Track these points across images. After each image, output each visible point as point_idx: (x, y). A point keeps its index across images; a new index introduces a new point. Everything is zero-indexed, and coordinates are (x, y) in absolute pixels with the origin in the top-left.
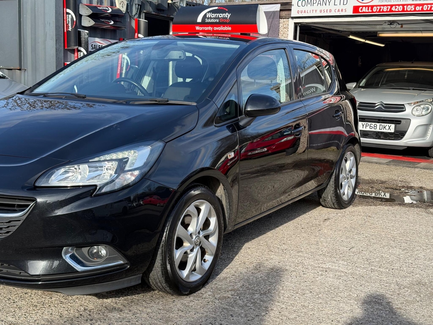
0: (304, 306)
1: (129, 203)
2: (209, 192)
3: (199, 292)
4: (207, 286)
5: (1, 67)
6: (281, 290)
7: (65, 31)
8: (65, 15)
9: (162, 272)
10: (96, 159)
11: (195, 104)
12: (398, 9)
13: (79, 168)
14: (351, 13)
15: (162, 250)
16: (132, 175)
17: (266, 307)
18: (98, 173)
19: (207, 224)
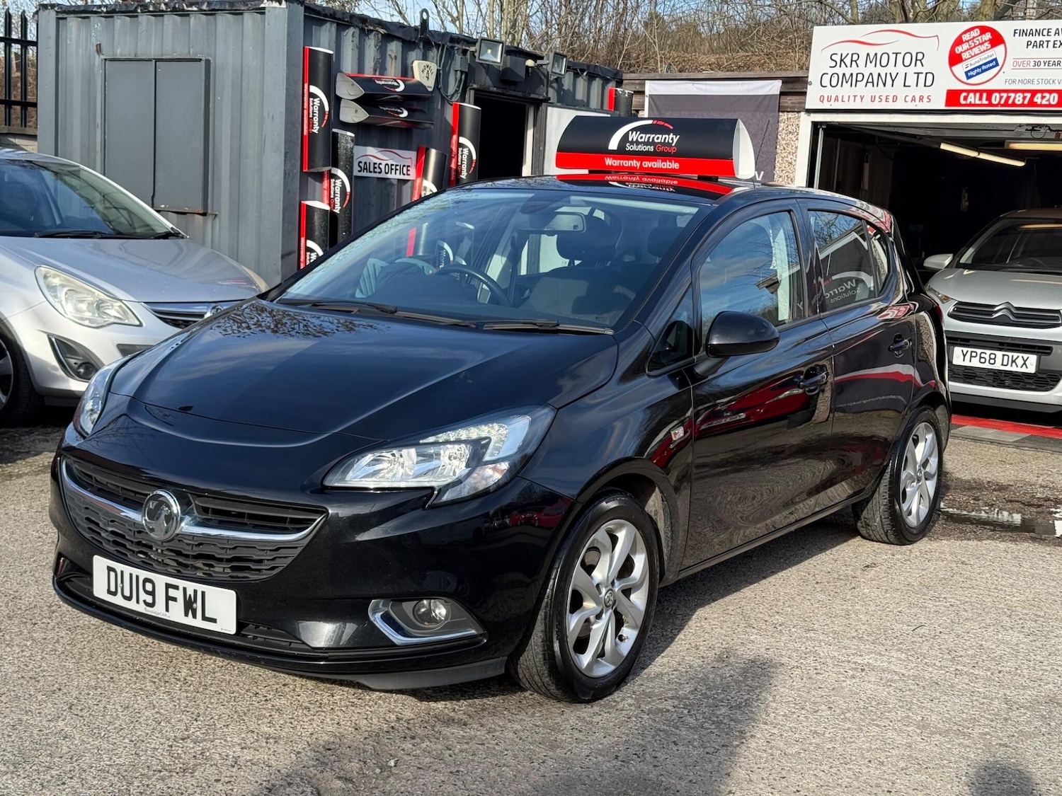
0: (816, 732)
1: (485, 522)
2: (634, 504)
3: (609, 698)
4: (625, 689)
5: (163, 206)
6: (771, 702)
7: (305, 132)
8: (306, 99)
9: (544, 655)
10: (431, 439)
11: (610, 332)
12: (1049, 100)
13: (401, 456)
14: (942, 106)
15: (545, 612)
16: (495, 469)
17: (741, 732)
18: (435, 463)
19: (627, 567)
